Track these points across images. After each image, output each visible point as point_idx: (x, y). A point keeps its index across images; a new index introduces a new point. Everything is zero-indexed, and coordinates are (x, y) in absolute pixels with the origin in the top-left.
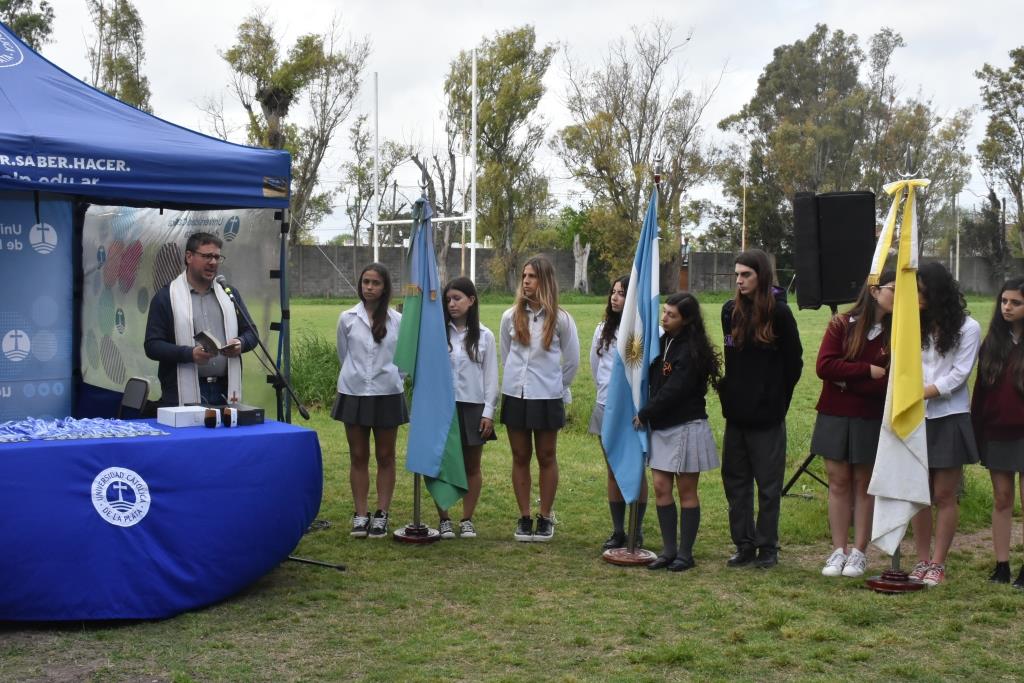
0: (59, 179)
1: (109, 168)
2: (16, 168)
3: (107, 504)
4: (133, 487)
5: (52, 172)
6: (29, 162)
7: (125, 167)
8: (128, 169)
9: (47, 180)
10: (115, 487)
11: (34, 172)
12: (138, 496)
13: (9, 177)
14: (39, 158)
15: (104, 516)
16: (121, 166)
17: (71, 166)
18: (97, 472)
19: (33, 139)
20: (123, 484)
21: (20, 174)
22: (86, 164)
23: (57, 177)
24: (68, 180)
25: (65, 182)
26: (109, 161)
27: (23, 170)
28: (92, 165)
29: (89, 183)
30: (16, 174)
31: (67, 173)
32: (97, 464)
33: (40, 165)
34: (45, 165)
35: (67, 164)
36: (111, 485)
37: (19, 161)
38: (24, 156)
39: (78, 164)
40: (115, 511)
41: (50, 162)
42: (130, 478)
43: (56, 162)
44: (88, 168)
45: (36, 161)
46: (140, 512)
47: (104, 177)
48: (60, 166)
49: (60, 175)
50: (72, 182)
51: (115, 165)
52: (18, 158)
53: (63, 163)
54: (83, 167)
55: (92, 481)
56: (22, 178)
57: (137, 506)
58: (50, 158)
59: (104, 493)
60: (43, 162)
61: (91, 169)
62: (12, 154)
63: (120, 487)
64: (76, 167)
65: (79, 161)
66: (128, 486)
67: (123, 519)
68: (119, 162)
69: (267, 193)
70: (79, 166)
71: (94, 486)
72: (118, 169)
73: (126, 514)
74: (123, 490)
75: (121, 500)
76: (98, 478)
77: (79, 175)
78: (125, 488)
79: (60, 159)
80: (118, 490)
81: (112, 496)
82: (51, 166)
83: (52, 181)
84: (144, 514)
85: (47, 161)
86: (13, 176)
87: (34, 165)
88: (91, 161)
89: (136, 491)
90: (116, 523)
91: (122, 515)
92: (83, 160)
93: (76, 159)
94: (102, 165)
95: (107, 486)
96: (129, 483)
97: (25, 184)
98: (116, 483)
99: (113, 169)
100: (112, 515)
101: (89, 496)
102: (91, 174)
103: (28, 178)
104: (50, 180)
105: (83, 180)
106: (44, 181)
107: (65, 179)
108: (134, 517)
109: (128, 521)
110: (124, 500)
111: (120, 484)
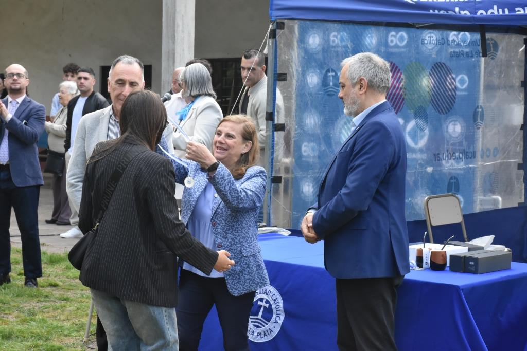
2: (458, 4)
4: (273, 307)
9: (484, 12)
10: (260, 303)
11: (473, 6)
12: (274, 316)
13: (454, 14)
20: (267, 302)
21: (461, 9)
23: (493, 9)
24: (504, 11)
25: (501, 13)
27: (463, 5)
29: (522, 12)
30: (457, 9)
31: (501, 4)
36: (258, 301)
40: (251, 325)
42: (274, 297)
46: (271, 331)
49: (495, 7)
50: (507, 12)
56: (463, 13)
57: (270, 325)
63: (263, 304)
66: (270, 305)
67: (256, 334)
73: (259, 330)
74: (265, 307)
75: (260, 316)
77: (513, 5)
78: (267, 306)
80: (261, 306)
81: (254, 311)
84: (274, 334)
86: (455, 12)
89: (274, 311)
90: (250, 337)
91: (257, 331)
96: (272, 302)
97: (466, 19)
98: (261, 300)
102: (524, 4)
104: (487, 13)
105: (517, 9)
106: (481, 14)
107: (500, 10)
108: (265, 335)
109: (259, 337)
110: (262, 317)
111: (264, 301)
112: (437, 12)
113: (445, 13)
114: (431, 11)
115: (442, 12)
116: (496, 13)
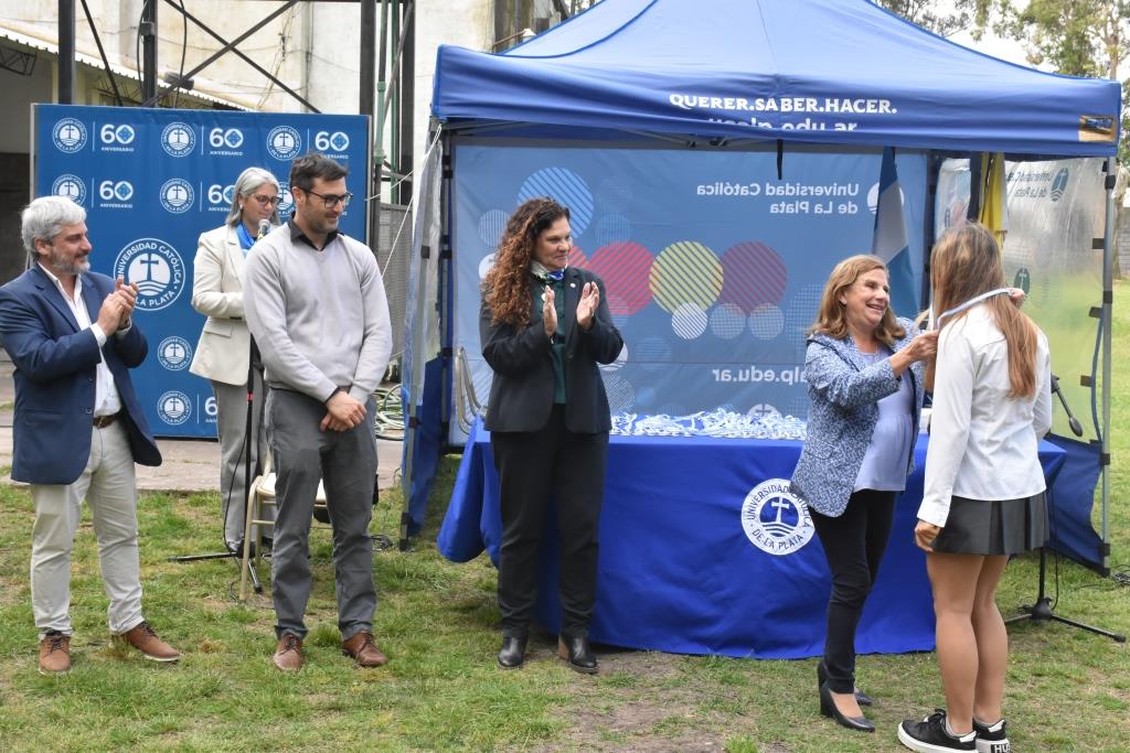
0: (807, 125)
1: (870, 109)
2: (755, 113)
3: (759, 525)
4: (797, 506)
5: (797, 118)
6: (771, 105)
7: (890, 108)
8: (894, 111)
9: (791, 126)
10: (774, 504)
11: (776, 118)
12: (802, 518)
13: (746, 125)
14: (783, 100)
15: (753, 539)
16: (884, 108)
17: (821, 109)
18: (754, 482)
19: (778, 79)
20: (785, 501)
21: (759, 120)
22: (840, 106)
23: (805, 122)
24: (818, 126)
25: (814, 127)
26: (869, 102)
27: (762, 116)
28: (848, 107)
29: (844, 129)
30: (754, 120)
31: (816, 118)
32: (757, 473)
33: (783, 109)
34: (790, 109)
35: (817, 107)
36: (770, 502)
37: (759, 105)
38: (766, 99)
39: (831, 106)
40: (767, 535)
41: (797, 105)
43: (804, 104)
44: (843, 110)
45: (779, 104)
46: (800, 538)
47: (863, 121)
48: (808, 110)
49: (808, 121)
50: (823, 127)
51: (877, 106)
52: (759, 102)
53: (811, 105)
54: (836, 110)
55: (746, 494)
56: (761, 125)
57: (797, 530)
58: (796, 100)
59: (758, 512)
60: (787, 105)
61: (846, 111)
62: (751, 96)
63: (780, 505)
64: (828, 110)
65: (832, 102)
66: (791, 505)
67: (776, 545)
68: (882, 102)
69: (1084, 136)
70: (832, 108)
71: (748, 501)
72: (881, 111)
73: (782, 539)
74: (783, 509)
75: (778, 520)
76: (755, 492)
77: (831, 119)
78: (787, 506)
79: (809, 100)
80: (776, 508)
81: (767, 515)
82: (797, 109)
83: (799, 126)
84: (805, 541)
85: (793, 104)
86: (750, 123)
87: (776, 108)
88: (847, 101)
89: (800, 511)
90: (768, 549)
91: (777, 540)
92: (836, 101)
93: (828, 101)
94: (861, 106)
95: (763, 502)
96: (793, 501)
97: (765, 132)
98: (777, 500)
99: (875, 111)
100: (763, 539)
101: (738, 513)
102: (846, 119)
103: (767, 125)
104: (795, 126)
105: (837, 125)
106: (788, 128)
107: (814, 126)
108: (792, 544)
109: (783, 548)
110: (782, 521)
111: (781, 500)
112: (719, 121)
113: (733, 123)
114: (711, 120)
115: (727, 122)
116: (807, 127)
